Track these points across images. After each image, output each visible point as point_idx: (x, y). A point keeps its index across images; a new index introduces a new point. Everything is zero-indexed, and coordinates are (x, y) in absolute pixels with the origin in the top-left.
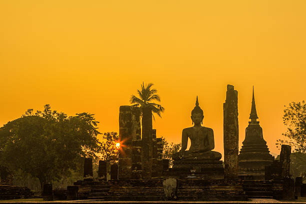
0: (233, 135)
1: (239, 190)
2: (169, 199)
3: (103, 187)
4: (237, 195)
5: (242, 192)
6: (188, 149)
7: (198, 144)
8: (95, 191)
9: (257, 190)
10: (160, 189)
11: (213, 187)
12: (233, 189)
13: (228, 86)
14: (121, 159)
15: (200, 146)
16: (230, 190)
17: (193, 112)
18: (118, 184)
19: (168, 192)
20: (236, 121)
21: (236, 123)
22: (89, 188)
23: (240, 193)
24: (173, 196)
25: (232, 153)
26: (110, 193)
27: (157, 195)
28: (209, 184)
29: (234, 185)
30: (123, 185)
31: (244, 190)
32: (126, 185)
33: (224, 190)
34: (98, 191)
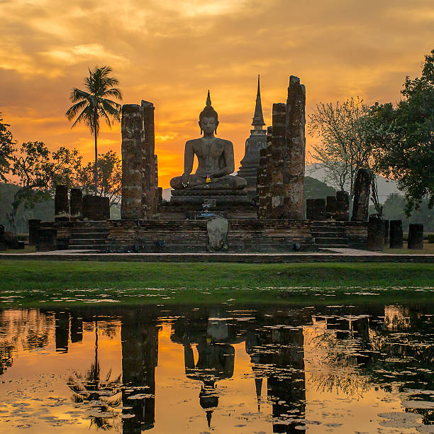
0: (298, 153)
1: (305, 236)
2: (217, 250)
3: (89, 231)
4: (303, 243)
5: (311, 239)
6: (193, 172)
7: (210, 164)
8: (78, 236)
9: (325, 235)
10: (186, 233)
11: (267, 230)
12: (297, 235)
13: (291, 77)
14: (126, 187)
15: (213, 168)
16: (293, 235)
17: (202, 115)
18: (122, 226)
19: (214, 239)
20: (302, 133)
21: (302, 135)
22: (65, 231)
23: (308, 240)
24: (223, 245)
25: (296, 181)
26: (110, 240)
27: (183, 243)
28: (262, 226)
29: (299, 228)
30: (129, 228)
31: (314, 235)
32: (135, 228)
33: (285, 235)
34: (82, 237)
